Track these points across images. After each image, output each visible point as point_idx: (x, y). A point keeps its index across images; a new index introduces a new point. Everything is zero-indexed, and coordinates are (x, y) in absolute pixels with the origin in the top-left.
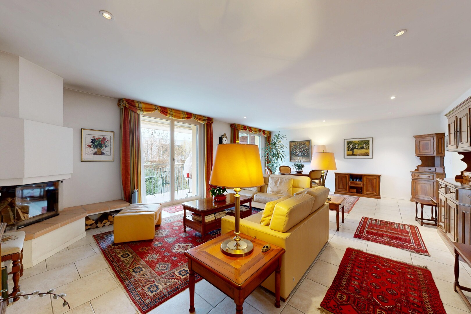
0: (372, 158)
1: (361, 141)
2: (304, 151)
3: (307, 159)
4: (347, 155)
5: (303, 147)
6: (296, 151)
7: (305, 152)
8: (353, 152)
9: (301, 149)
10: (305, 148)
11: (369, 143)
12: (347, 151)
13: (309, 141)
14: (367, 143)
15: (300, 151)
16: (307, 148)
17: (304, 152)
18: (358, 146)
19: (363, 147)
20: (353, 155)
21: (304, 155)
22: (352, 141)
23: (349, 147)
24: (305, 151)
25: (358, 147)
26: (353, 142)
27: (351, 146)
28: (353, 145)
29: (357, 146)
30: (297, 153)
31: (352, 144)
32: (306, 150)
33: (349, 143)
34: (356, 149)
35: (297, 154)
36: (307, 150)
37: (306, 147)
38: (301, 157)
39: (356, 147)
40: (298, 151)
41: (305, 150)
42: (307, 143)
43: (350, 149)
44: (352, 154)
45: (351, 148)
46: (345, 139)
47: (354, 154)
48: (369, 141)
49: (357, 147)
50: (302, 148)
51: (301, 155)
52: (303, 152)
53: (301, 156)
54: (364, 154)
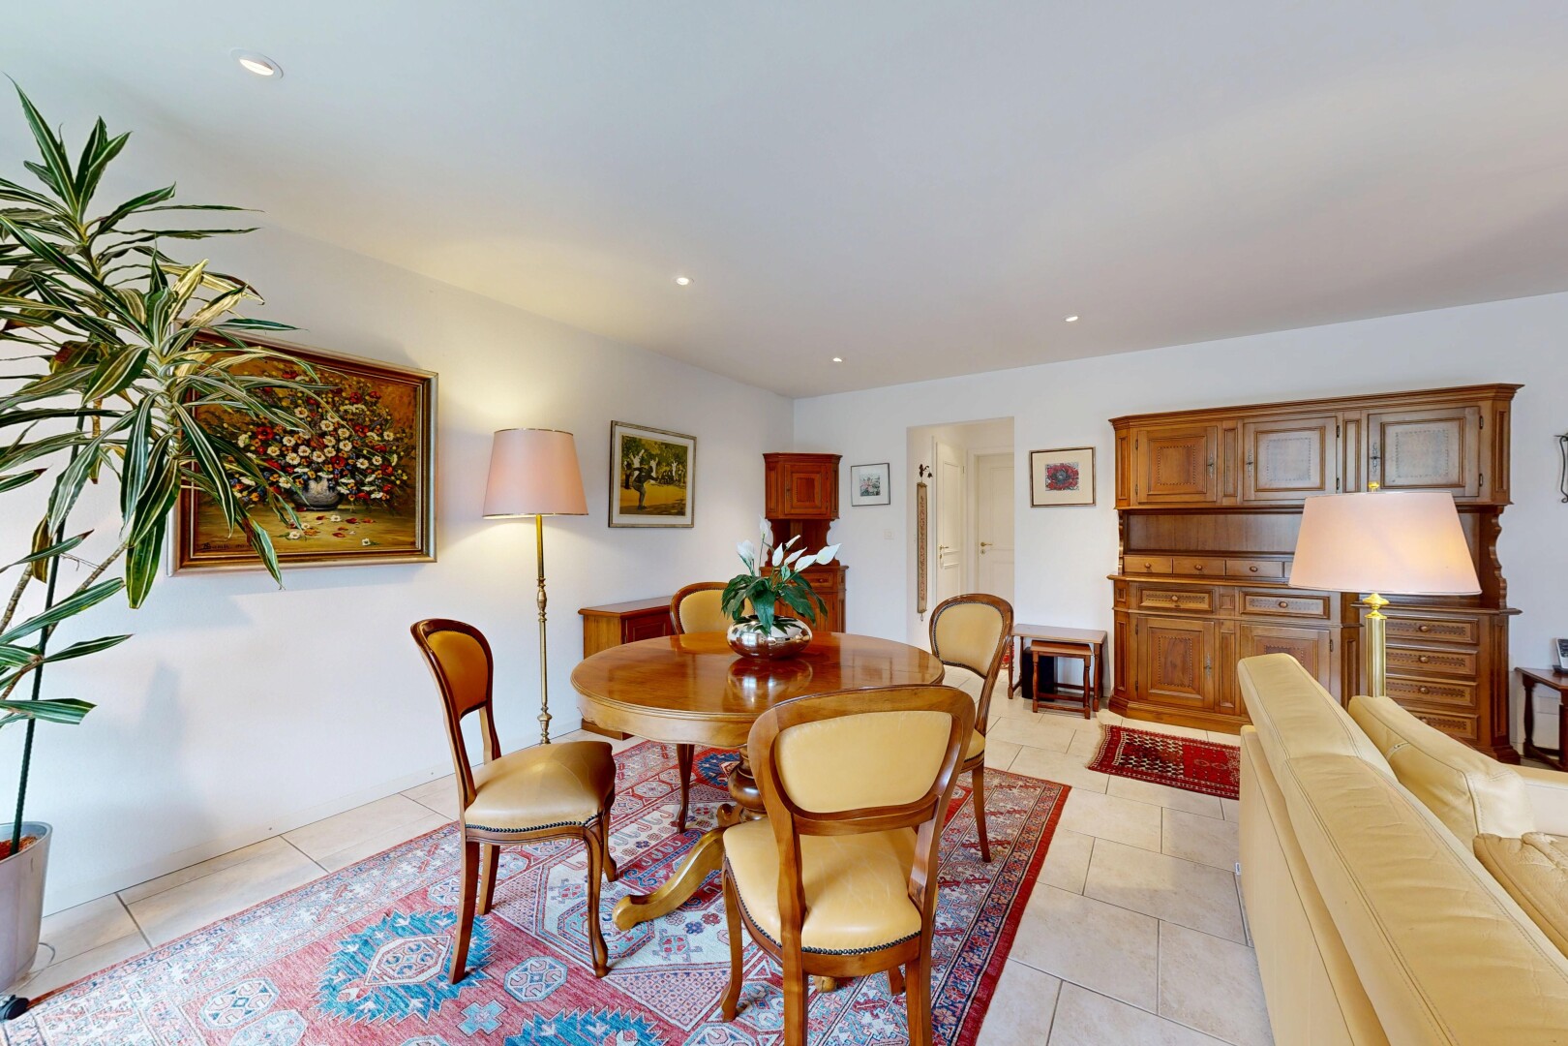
0: (691, 526)
1: (667, 445)
2: (362, 464)
3: (390, 537)
4: (624, 511)
5: (358, 425)
6: (273, 451)
7: (372, 470)
8: (642, 495)
9: (329, 441)
10: (373, 436)
11: (686, 461)
12: (622, 486)
13: (419, 388)
14: (680, 455)
15: (318, 457)
16: (389, 435)
17: (364, 473)
18: (657, 465)
19: (671, 471)
20: (640, 509)
21: (364, 500)
22: (640, 440)
23: (629, 465)
24: (377, 460)
25: (657, 472)
26: (643, 446)
27: (636, 463)
28: (641, 463)
29: (653, 464)
30: (287, 469)
31: (640, 455)
32: (384, 451)
33: (630, 445)
34: (652, 482)
35: (284, 482)
36: (394, 459)
37: (383, 425)
38: (334, 517)
39: (651, 468)
40: (292, 459)
41: (375, 450)
42: (390, 392)
43: (632, 479)
44: (637, 504)
45: (636, 473)
46: (617, 423)
47: (645, 503)
48: (685, 449)
49: (654, 474)
50: (343, 433)
51: (330, 496)
52: (354, 471)
53: (330, 507)
54: (673, 507)
